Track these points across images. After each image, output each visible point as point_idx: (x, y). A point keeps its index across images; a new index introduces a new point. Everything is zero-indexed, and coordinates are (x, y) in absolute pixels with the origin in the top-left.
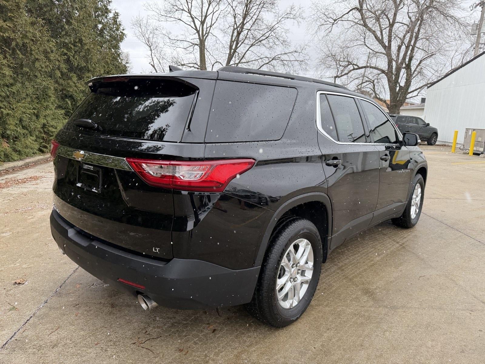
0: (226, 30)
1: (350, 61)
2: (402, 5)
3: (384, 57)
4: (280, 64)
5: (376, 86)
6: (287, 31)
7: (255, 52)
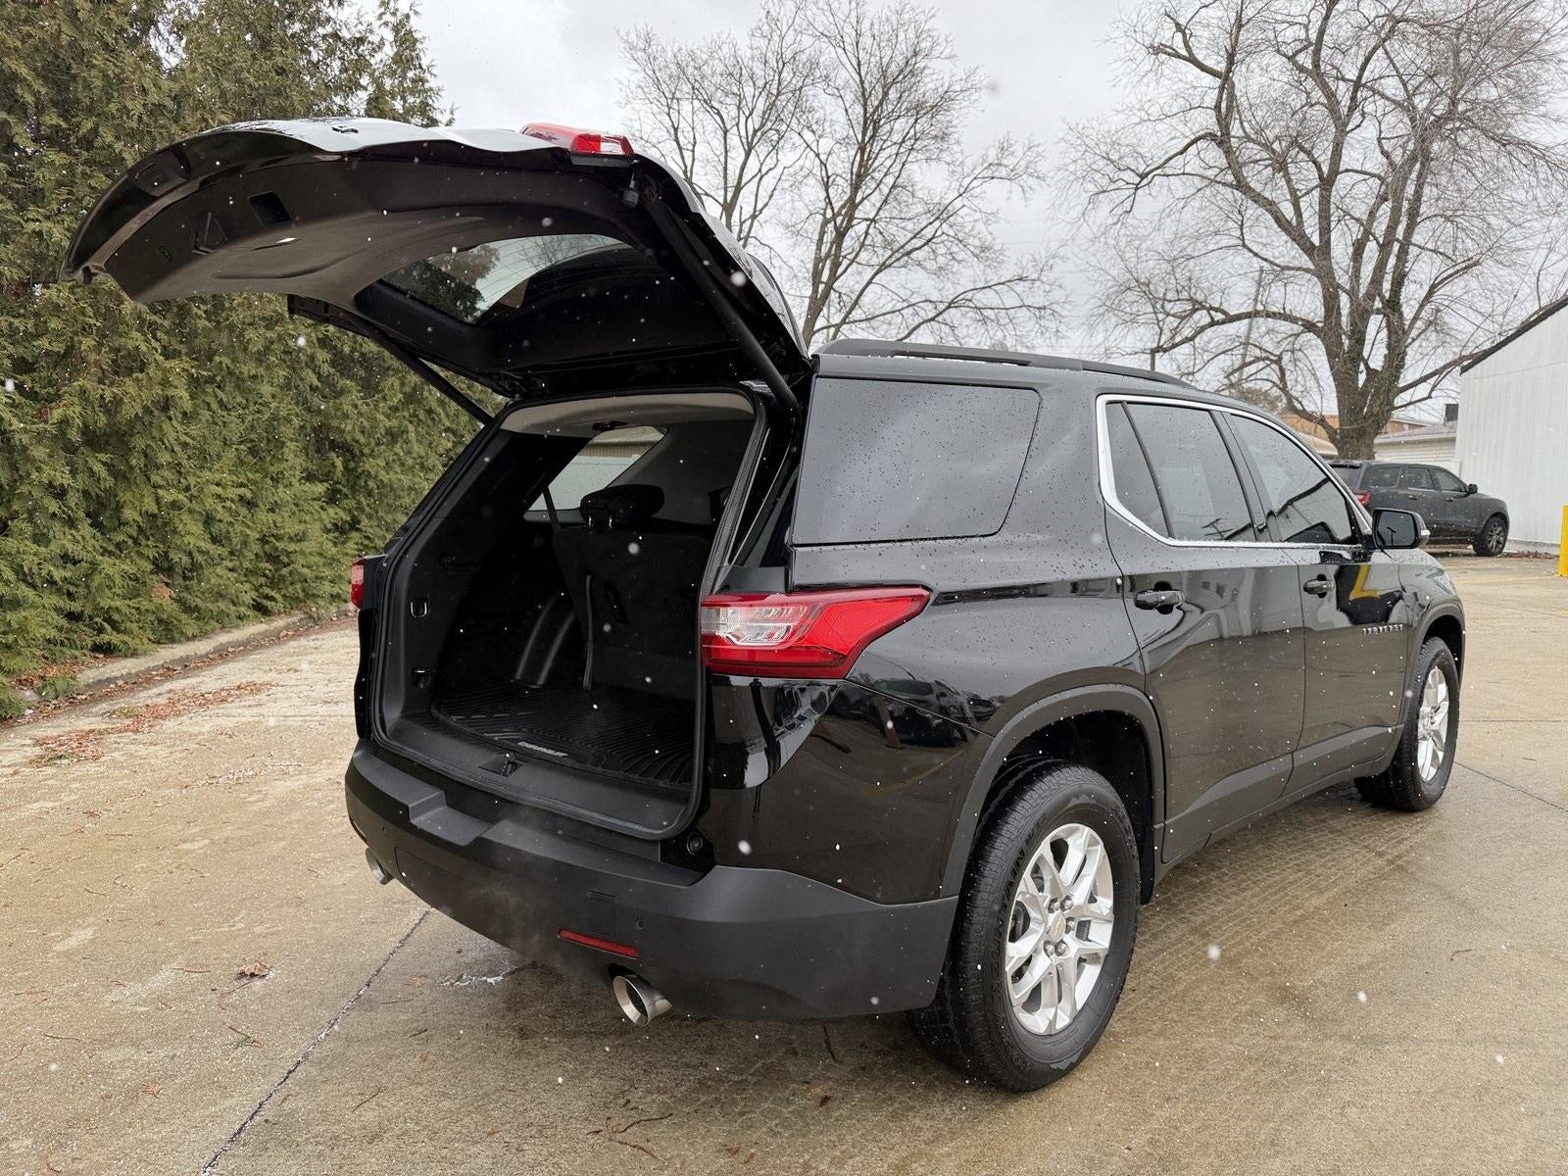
0: (799, 227)
1: (1200, 297)
2: (1356, 118)
3: (1309, 280)
4: (971, 318)
5: (1287, 374)
6: (990, 217)
7: (892, 286)
